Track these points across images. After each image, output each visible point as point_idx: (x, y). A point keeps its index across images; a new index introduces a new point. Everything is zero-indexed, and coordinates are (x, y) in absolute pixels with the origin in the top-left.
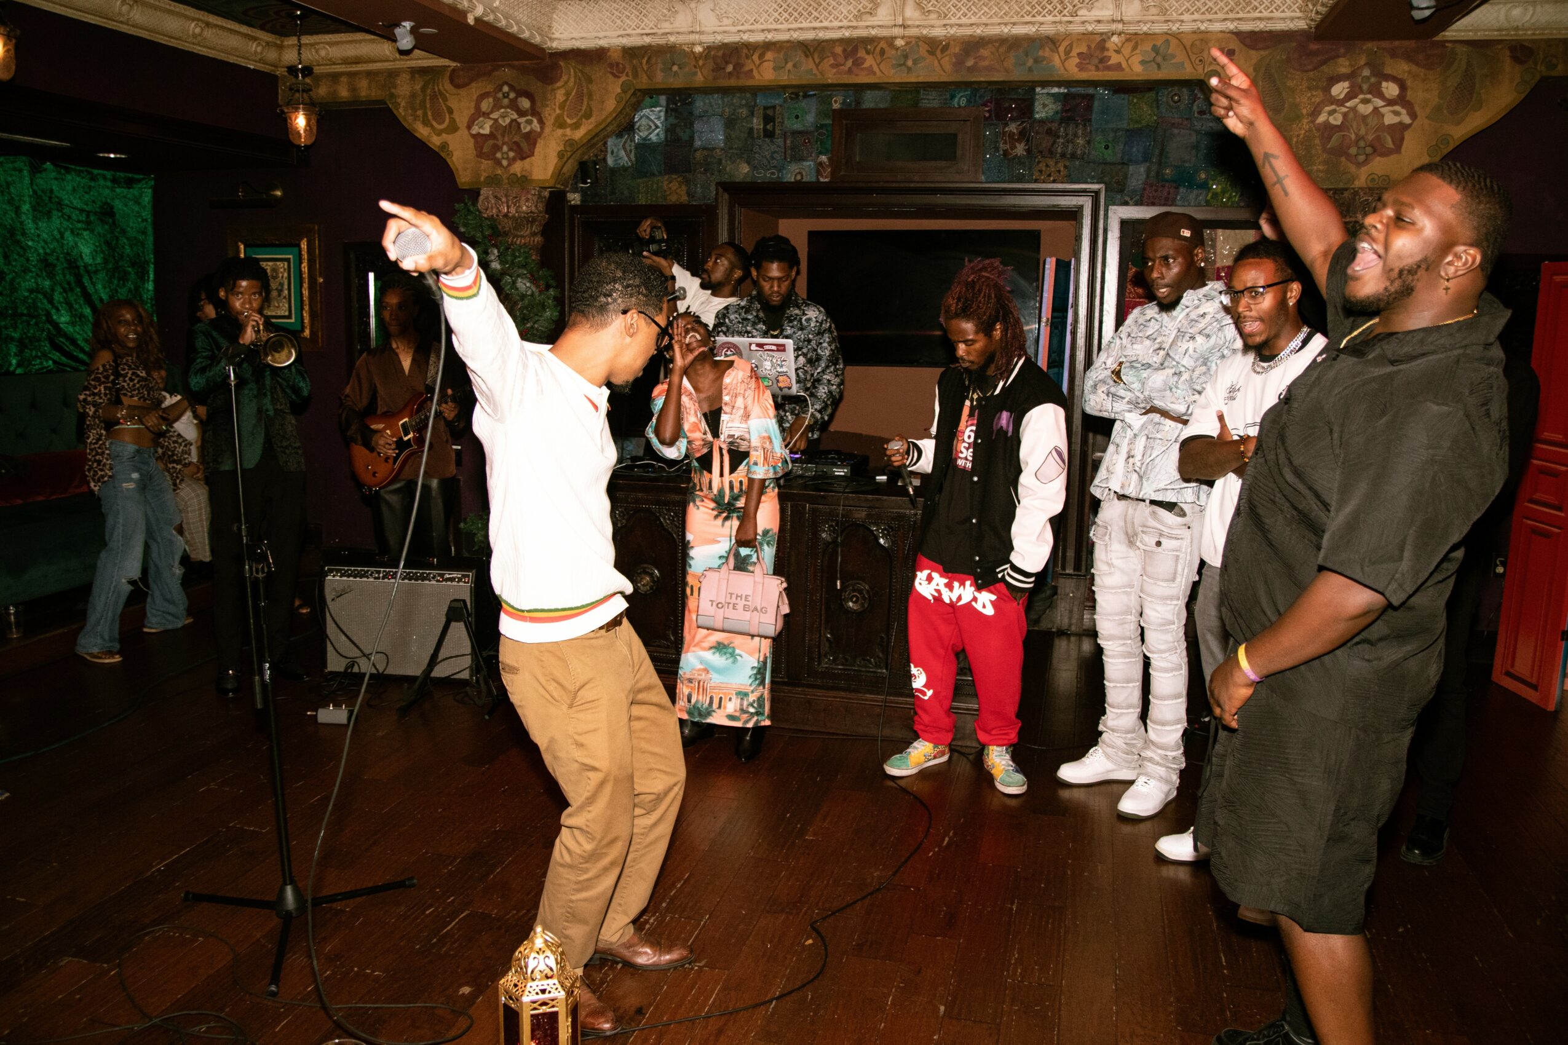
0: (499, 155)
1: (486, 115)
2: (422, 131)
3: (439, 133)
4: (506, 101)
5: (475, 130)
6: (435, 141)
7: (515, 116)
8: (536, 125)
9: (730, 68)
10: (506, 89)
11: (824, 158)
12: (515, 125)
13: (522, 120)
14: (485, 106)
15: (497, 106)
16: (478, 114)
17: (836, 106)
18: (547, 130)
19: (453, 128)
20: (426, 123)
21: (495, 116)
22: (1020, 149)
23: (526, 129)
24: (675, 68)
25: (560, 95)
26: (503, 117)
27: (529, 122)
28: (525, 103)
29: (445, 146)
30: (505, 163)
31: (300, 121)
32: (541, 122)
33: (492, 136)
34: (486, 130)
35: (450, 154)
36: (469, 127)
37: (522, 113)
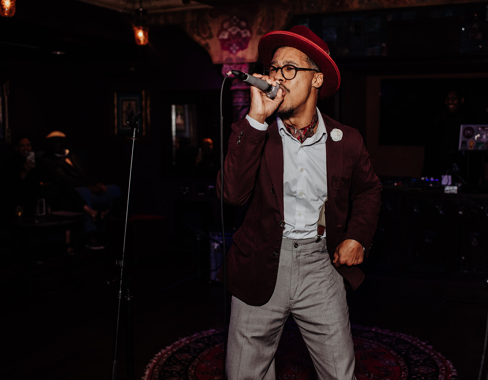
0: (232, 48)
1: (226, 30)
2: (197, 38)
3: (204, 39)
4: (235, 23)
5: (221, 37)
6: (203, 42)
7: (238, 30)
8: (248, 34)
9: (338, 4)
10: (235, 17)
11: (384, 45)
12: (239, 34)
13: (242, 32)
14: (225, 26)
15: (230, 26)
16: (222, 30)
17: (389, 19)
18: (254, 36)
19: (211, 37)
20: (199, 35)
21: (230, 30)
22: (479, 36)
23: (244, 35)
24: (313, 5)
25: (259, 20)
26: (234, 30)
27: (245, 33)
28: (244, 24)
29: (207, 45)
30: (234, 52)
31: (140, 34)
32: (251, 32)
33: (228, 39)
34: (226, 37)
35: (209, 48)
36: (218, 35)
37: (242, 28)
